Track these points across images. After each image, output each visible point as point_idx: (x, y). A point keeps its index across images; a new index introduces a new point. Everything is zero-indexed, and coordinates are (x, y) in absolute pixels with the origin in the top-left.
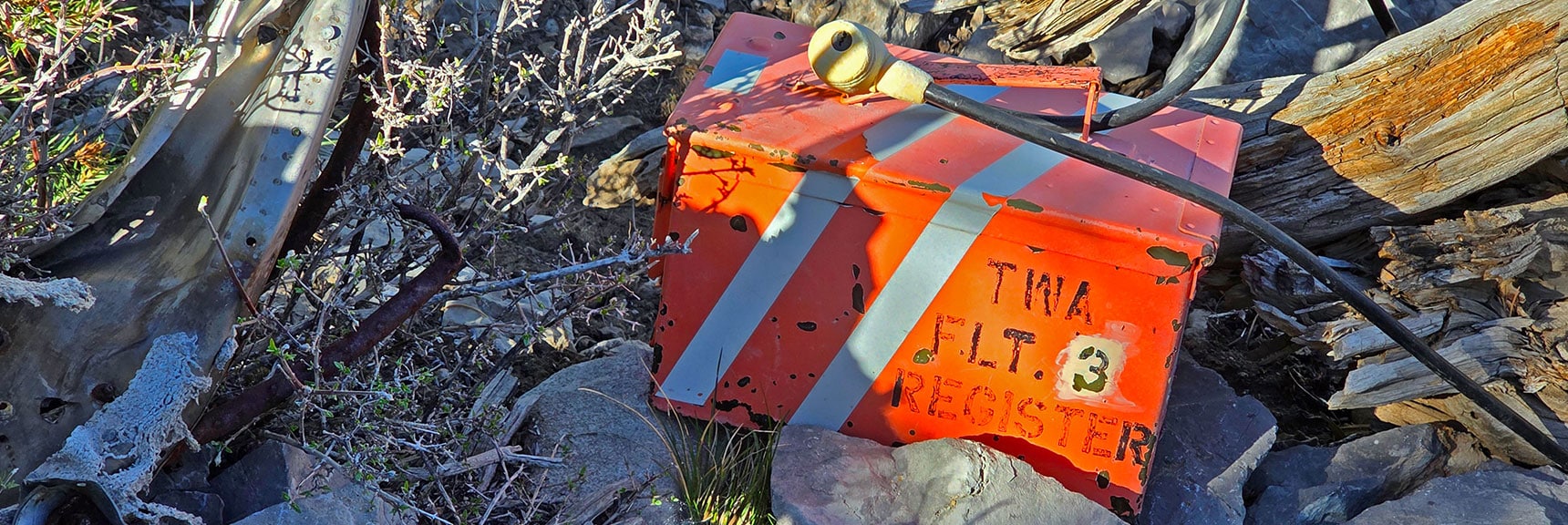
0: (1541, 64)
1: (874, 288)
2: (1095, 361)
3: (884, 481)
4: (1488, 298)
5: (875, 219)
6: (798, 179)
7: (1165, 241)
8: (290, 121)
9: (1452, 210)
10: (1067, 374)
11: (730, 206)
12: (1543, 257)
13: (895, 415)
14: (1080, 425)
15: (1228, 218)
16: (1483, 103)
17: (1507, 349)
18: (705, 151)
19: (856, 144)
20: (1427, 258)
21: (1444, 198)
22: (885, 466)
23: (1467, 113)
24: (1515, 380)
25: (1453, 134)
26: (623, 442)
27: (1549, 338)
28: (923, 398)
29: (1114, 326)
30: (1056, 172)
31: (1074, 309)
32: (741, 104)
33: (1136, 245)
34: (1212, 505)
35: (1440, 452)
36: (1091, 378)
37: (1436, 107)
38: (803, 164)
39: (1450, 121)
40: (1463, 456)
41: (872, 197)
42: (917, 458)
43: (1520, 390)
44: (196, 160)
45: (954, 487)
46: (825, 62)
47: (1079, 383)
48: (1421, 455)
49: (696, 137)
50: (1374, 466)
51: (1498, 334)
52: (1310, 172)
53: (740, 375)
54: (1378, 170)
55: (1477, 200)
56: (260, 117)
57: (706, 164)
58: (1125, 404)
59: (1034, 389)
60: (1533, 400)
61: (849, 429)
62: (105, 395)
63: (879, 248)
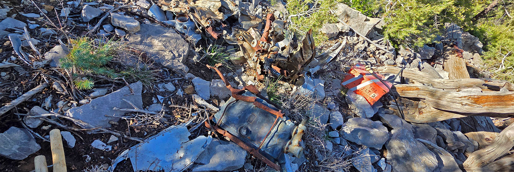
0: (418, 91)
1: (361, 83)
2: (374, 95)
3: (355, 96)
4: (403, 105)
5: (364, 79)
6: (360, 74)
7: (385, 90)
8: (332, 56)
9: (404, 98)
10: (372, 95)
11: (354, 74)
12: (409, 104)
13: (357, 92)
14: (370, 99)
15: (390, 91)
16: (411, 91)
17: (403, 109)
18: (354, 70)
19: (365, 74)
20: (401, 100)
21: (404, 96)
22: (356, 95)
23: (409, 92)
24: (402, 111)
25: (408, 93)
26: (338, 85)
27: (406, 109)
28: (360, 92)
29: (377, 94)
30: (379, 82)
31: (375, 91)
32: (358, 68)
33: (382, 89)
34: (376, 109)
35: (393, 113)
36: (373, 96)
37: (407, 90)
38: (361, 74)
39: (408, 92)
40: (394, 114)
41: (364, 78)
42: (358, 96)
43: (402, 112)
44: (324, 56)
45: (360, 99)
46: (366, 68)
47: (372, 96)
48: (392, 112)
49: (354, 69)
50: (388, 112)
51: (403, 107)
52: (395, 90)
53: (348, 85)
54: (400, 92)
55: (406, 98)
56: (330, 55)
57: (354, 71)
58: (375, 99)
59: (369, 95)
60: (403, 113)
61: (354, 91)
62: (313, 67)
63: (362, 81)
